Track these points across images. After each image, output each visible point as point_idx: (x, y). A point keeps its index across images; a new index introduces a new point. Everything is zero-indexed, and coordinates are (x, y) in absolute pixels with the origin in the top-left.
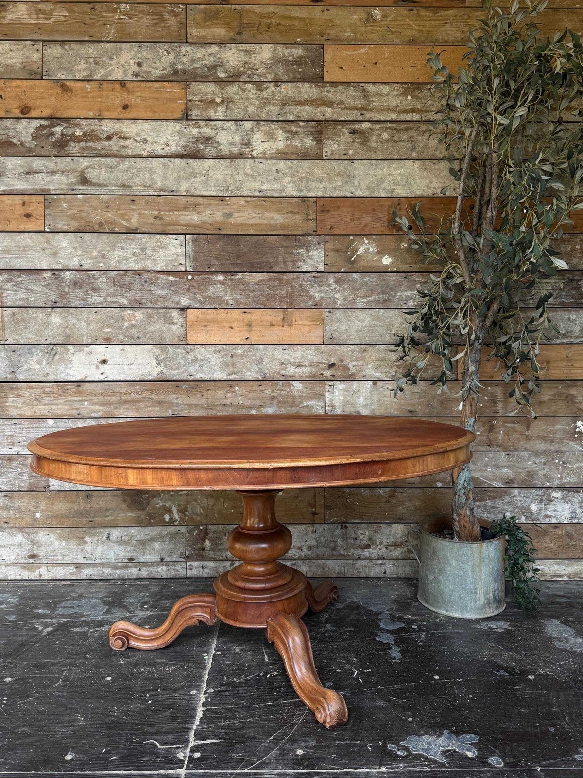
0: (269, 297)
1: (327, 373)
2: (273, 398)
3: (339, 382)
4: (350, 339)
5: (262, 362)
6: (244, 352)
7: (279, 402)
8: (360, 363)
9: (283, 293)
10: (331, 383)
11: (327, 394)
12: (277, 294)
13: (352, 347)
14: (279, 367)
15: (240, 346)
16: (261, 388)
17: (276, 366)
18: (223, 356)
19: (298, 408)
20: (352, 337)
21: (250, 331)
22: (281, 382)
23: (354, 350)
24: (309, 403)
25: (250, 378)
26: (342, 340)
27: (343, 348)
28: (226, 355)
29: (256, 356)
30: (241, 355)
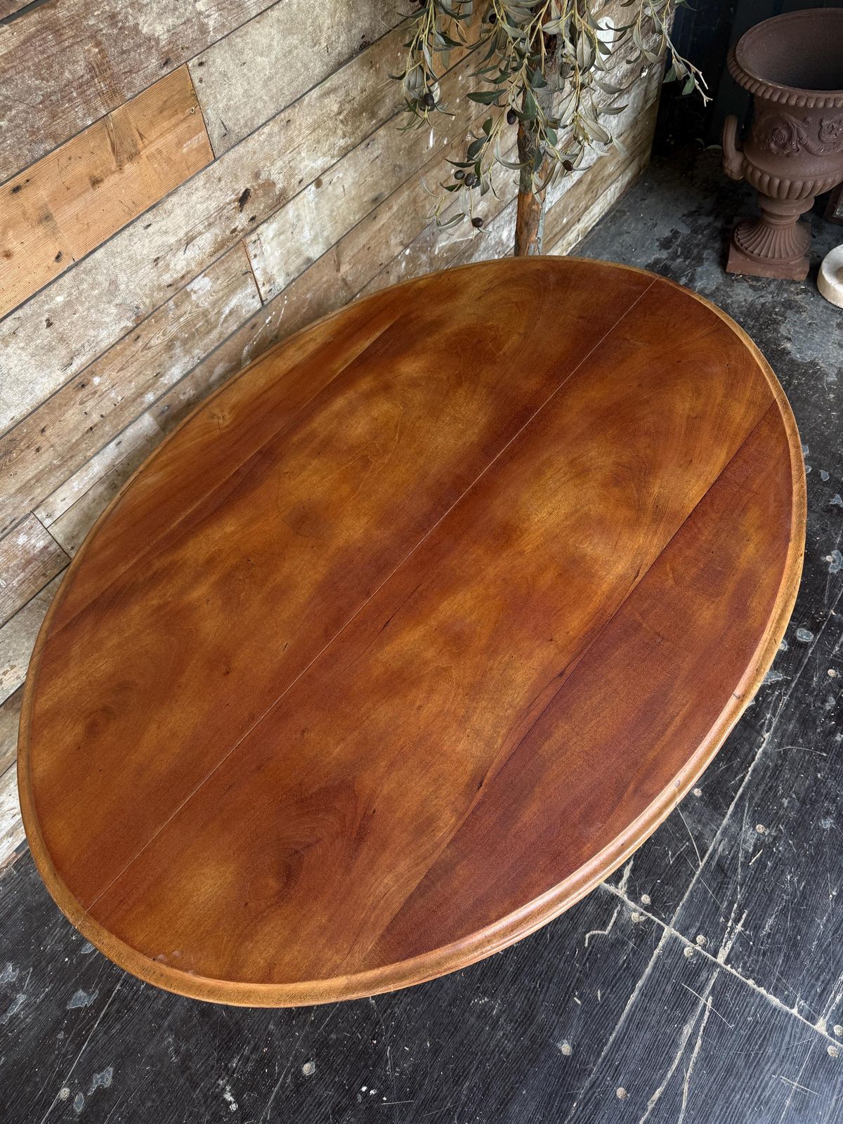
0: (52, 106)
1: (241, 221)
2: (170, 346)
3: (265, 225)
4: (258, 112)
5: (117, 287)
6: (70, 294)
7: (185, 342)
8: (287, 157)
9: (80, 68)
10: (253, 237)
11: (255, 264)
12: (69, 83)
13: (266, 130)
14: (153, 274)
15: (54, 287)
16: (140, 343)
17: (148, 275)
18: (30, 339)
19: (219, 329)
20: (260, 105)
21: (54, 232)
22: (171, 303)
23: (270, 135)
24: (234, 302)
25: (112, 340)
26: (246, 125)
27: (252, 143)
28: (36, 328)
29: (100, 284)
30: (68, 304)
